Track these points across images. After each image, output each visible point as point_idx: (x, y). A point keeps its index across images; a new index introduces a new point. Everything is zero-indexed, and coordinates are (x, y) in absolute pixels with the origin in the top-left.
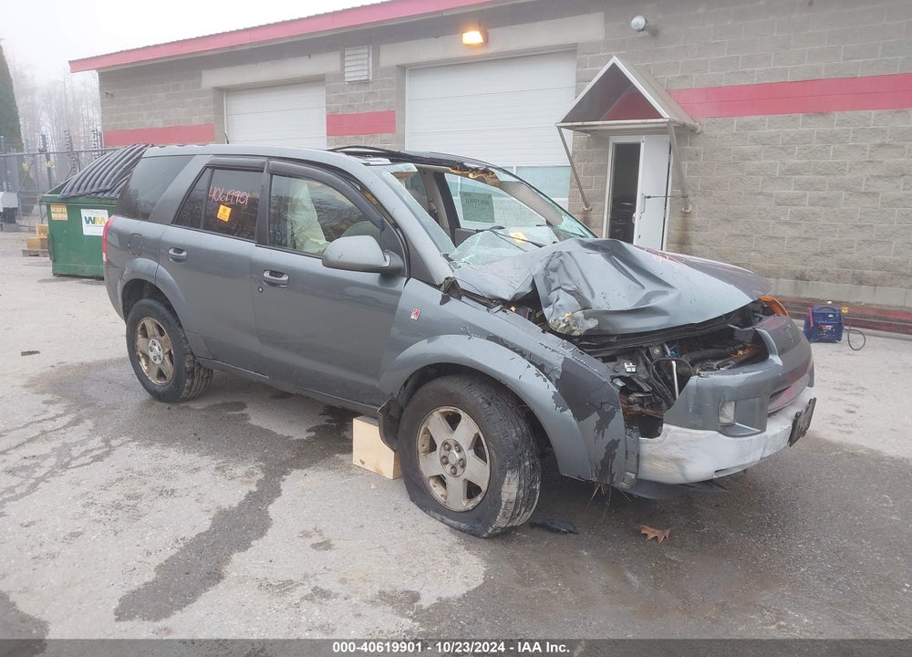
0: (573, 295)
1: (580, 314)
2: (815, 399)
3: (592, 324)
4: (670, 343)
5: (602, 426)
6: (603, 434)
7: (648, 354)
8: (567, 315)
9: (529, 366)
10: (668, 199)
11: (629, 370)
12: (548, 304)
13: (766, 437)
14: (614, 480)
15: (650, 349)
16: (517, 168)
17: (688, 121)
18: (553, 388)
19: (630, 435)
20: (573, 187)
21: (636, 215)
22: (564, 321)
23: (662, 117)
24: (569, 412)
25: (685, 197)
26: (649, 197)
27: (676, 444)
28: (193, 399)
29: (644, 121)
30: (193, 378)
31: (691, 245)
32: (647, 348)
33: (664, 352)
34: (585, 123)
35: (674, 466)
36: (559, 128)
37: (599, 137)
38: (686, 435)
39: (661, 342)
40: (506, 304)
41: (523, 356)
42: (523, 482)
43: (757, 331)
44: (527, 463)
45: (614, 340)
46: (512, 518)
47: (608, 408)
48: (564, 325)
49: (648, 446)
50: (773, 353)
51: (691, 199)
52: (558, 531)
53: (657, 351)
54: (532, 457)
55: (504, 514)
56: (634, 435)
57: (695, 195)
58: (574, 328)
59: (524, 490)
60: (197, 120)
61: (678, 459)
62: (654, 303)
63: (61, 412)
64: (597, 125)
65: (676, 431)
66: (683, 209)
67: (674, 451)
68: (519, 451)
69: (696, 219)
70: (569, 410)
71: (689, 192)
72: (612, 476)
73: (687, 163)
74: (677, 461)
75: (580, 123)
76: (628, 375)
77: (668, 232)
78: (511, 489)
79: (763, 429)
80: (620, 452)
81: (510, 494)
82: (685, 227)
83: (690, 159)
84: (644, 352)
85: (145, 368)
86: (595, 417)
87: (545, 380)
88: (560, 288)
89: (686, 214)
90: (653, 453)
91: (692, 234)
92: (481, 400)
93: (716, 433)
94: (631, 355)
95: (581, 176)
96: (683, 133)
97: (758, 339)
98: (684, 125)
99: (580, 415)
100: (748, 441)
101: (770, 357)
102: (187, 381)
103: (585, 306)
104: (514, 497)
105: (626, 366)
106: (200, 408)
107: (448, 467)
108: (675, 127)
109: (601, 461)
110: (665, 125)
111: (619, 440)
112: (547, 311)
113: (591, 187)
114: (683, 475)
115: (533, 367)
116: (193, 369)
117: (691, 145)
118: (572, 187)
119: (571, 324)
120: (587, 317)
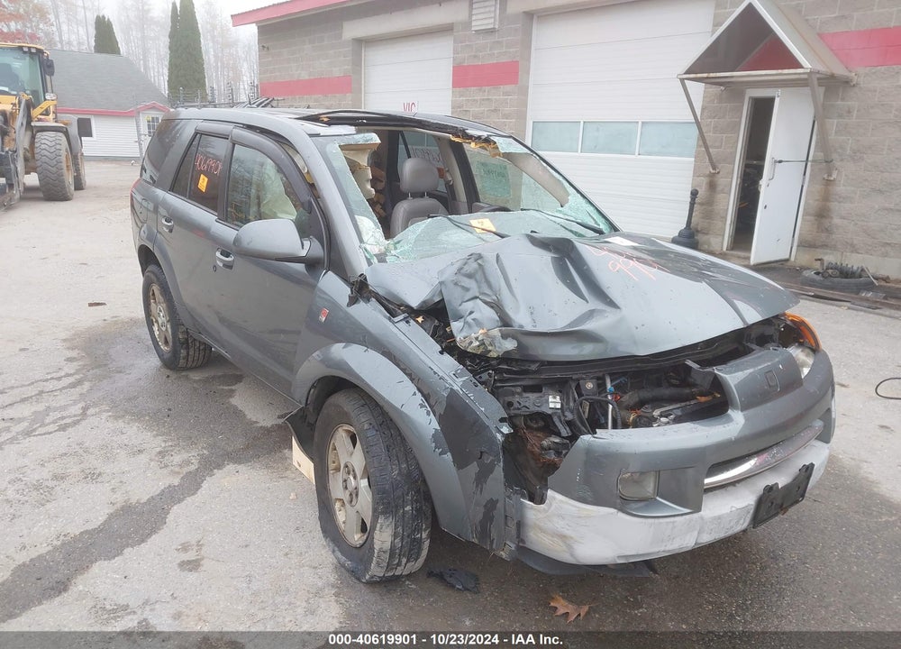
0: (492, 307)
1: (496, 332)
2: (812, 465)
3: (510, 345)
4: (613, 376)
5: (482, 477)
6: (481, 489)
7: (578, 388)
8: (481, 331)
9: (415, 394)
10: (809, 164)
11: (552, 405)
12: (459, 317)
13: (702, 518)
14: (494, 546)
15: (581, 382)
16: (643, 123)
17: (840, 70)
18: (435, 425)
19: (509, 497)
20: (701, 146)
21: (763, 183)
22: (477, 339)
23: (803, 68)
24: (448, 457)
25: (828, 162)
26: (780, 162)
27: (562, 517)
28: (191, 369)
29: (780, 71)
30: (188, 348)
31: (832, 218)
32: (578, 380)
33: (601, 386)
34: (712, 75)
35: (561, 544)
36: (682, 81)
37: (733, 91)
38: (574, 509)
39: (601, 374)
40: (412, 313)
41: (412, 380)
42: (400, 529)
43: (716, 375)
44: (408, 508)
45: (534, 367)
46: (389, 567)
47: (488, 459)
48: (478, 343)
49: (533, 512)
50: (735, 408)
51: (837, 164)
52: (453, 587)
53: (590, 385)
54: (417, 501)
55: (378, 564)
56: (514, 497)
57: (842, 160)
58: (490, 348)
59: (402, 540)
60: (337, 72)
61: (565, 536)
62: (588, 326)
63: (72, 372)
64: (732, 77)
65: (561, 501)
66: (826, 176)
67: (560, 525)
68: (399, 493)
69: (841, 188)
70: (449, 454)
71: (835, 156)
72: (492, 542)
73: (836, 121)
74: (563, 537)
75: (705, 75)
76: (550, 412)
77: (806, 202)
78: (384, 537)
79: (697, 508)
80: (498, 513)
81: (383, 542)
82: (826, 197)
83: (840, 116)
84: (573, 385)
85: (157, 333)
86: (473, 468)
87: (428, 414)
88: (476, 298)
89: (828, 183)
90: (537, 522)
91: (834, 205)
92: (366, 426)
93: (616, 510)
94: (560, 386)
95: (709, 136)
96: (832, 86)
97: (718, 385)
98: (832, 76)
99: (461, 462)
100: (667, 523)
101: (730, 412)
102: (182, 351)
103: (505, 321)
104: (387, 546)
105: (551, 399)
106: (197, 378)
107: (348, 493)
108: (818, 79)
109: (480, 522)
110: (806, 76)
111: (497, 501)
112: (455, 326)
113: (720, 147)
114: (572, 555)
115: (419, 394)
116: (187, 340)
117: (843, 99)
118: (698, 146)
119: (487, 342)
120: (504, 336)
